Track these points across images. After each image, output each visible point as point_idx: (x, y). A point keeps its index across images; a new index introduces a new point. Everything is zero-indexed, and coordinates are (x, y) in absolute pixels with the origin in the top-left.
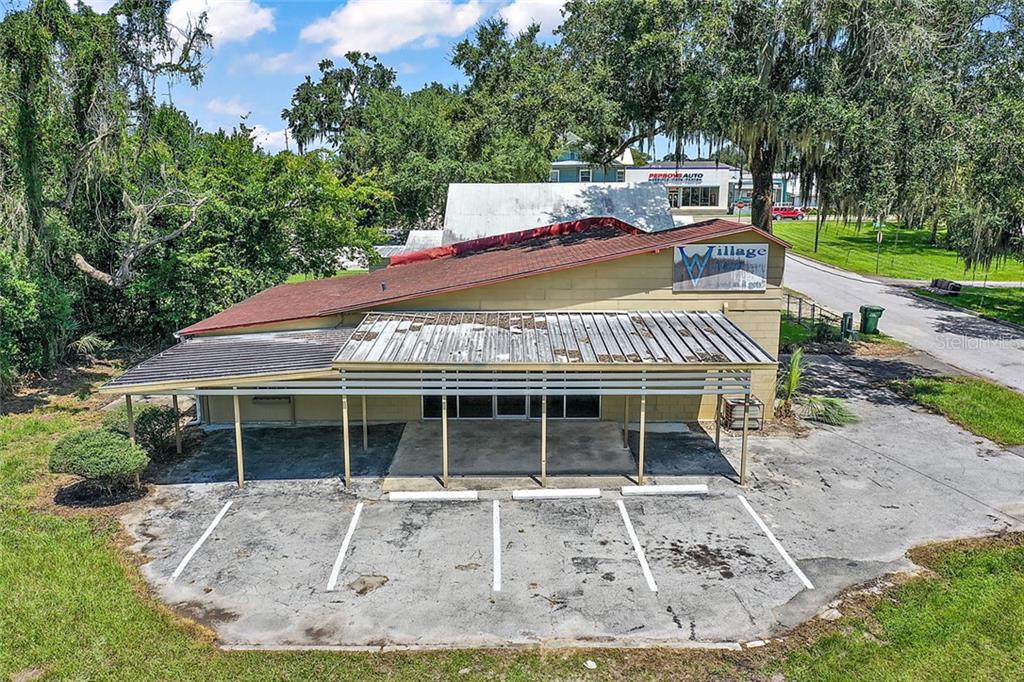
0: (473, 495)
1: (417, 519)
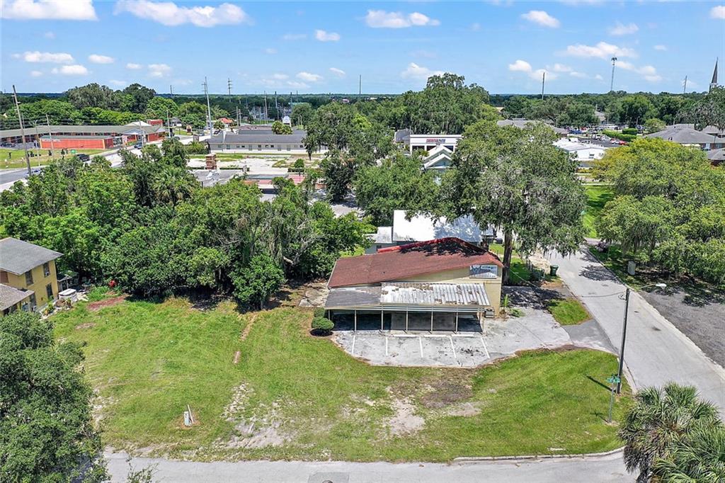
0: (414, 336)
1: (401, 341)
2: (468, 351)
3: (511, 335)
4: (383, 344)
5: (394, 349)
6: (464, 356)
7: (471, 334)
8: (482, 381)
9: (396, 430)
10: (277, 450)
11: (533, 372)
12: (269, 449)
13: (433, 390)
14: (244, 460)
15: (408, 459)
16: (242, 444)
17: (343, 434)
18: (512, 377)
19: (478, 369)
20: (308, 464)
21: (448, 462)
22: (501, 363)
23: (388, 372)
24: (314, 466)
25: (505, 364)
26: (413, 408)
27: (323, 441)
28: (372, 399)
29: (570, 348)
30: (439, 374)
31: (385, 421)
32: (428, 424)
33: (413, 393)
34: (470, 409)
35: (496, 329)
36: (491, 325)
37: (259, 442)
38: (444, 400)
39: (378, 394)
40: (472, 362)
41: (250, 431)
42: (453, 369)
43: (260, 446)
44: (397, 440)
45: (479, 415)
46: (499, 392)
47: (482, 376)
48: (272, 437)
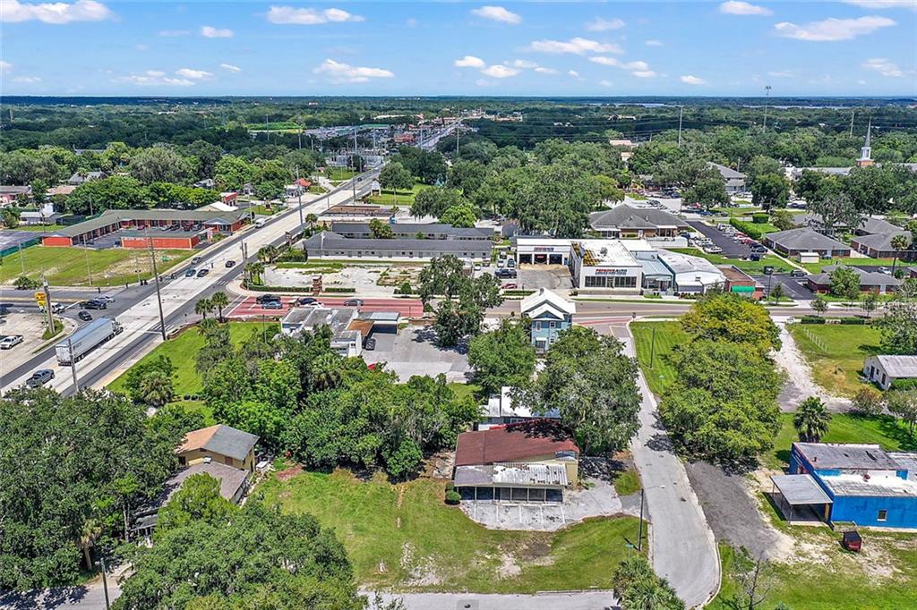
0: (516, 505)
1: (507, 510)
2: (552, 518)
3: (583, 505)
4: (495, 512)
5: (503, 516)
6: (548, 522)
7: (555, 504)
8: (558, 541)
9: (504, 575)
10: (437, 586)
11: (591, 534)
12: (432, 586)
13: (527, 547)
14: (420, 592)
15: (511, 593)
16: (416, 583)
17: (473, 577)
18: (576, 539)
19: (556, 533)
20: (455, 595)
21: (533, 593)
22: (572, 527)
23: (499, 535)
24: (460, 596)
25: (575, 528)
26: (514, 560)
27: (462, 581)
28: (489, 554)
29: (619, 515)
30: (531, 536)
31: (498, 569)
32: (523, 571)
33: (515, 550)
34: (548, 561)
35: (572, 499)
36: (570, 495)
37: (426, 581)
38: (533, 555)
39: (493, 551)
40: (554, 527)
41: (419, 575)
42: (540, 532)
43: (427, 584)
44: (505, 580)
45: (553, 566)
46: (567, 549)
47: (558, 537)
48: (432, 579)
